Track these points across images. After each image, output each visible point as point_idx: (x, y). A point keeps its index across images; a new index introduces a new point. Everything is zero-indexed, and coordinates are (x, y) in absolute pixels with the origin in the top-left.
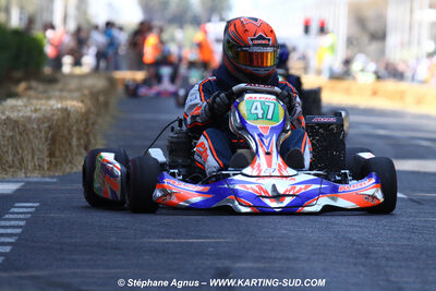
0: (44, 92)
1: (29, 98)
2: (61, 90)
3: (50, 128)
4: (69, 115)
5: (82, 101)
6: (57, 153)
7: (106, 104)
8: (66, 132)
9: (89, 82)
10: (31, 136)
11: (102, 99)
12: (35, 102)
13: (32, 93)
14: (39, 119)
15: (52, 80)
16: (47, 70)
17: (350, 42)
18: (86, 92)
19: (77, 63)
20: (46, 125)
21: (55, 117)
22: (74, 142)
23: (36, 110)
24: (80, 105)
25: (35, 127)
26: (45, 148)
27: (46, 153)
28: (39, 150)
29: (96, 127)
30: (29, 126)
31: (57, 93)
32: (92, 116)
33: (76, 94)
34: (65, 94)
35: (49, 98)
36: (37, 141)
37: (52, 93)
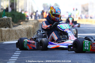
0: (26, 24)
1: (23, 25)
2: (29, 23)
3: (27, 30)
4: (30, 28)
5: (33, 25)
6: (28, 35)
7: (37, 25)
8: (30, 31)
9: (34, 21)
10: (23, 32)
11: (36, 24)
12: (24, 26)
13: (23, 24)
14: (25, 29)
15: (27, 21)
16: (26, 20)
17: (82, 12)
18: (33, 23)
19: (32, 18)
20: (26, 30)
21: (28, 29)
22: (31, 33)
23: (24, 27)
24: (32, 26)
25: (24, 30)
26: (26, 34)
27: (26, 35)
28: (25, 35)
29: (35, 30)
30: (23, 30)
31: (28, 24)
32: (34, 28)
33: (31, 24)
34: (29, 24)
35: (26, 25)
36: (24, 33)
37: (27, 24)
